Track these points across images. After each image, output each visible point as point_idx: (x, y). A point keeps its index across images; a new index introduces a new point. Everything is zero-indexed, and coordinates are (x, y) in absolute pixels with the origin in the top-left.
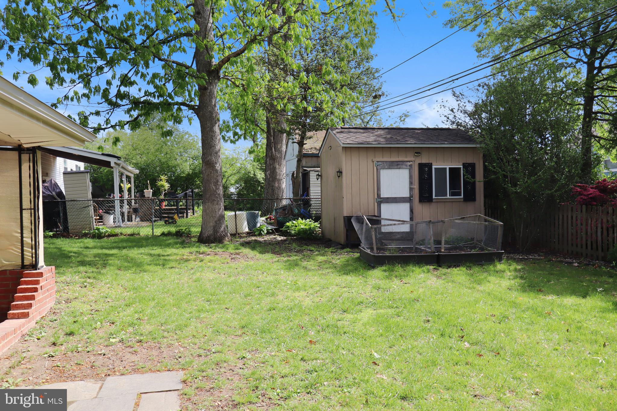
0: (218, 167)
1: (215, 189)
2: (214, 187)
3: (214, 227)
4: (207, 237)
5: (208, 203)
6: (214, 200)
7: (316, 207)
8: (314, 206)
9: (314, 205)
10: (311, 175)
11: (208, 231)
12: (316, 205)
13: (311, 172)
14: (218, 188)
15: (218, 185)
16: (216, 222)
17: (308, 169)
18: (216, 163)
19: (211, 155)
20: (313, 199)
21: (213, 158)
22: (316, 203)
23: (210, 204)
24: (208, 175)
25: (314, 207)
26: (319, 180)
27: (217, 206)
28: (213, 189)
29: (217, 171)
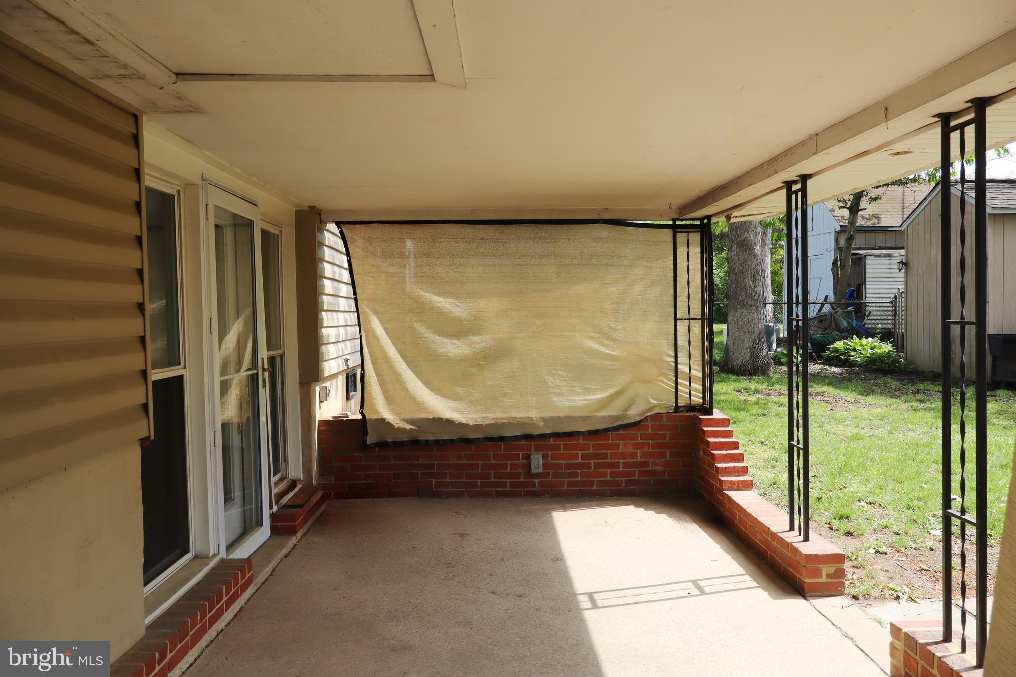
0: (758, 250)
1: (753, 287)
2: (751, 283)
3: (752, 349)
4: (740, 366)
5: (742, 309)
6: (752, 305)
7: (879, 318)
8: (875, 316)
9: (874, 313)
10: (867, 262)
11: (742, 356)
12: (878, 313)
13: (868, 258)
14: (757, 284)
15: (758, 279)
16: (754, 341)
17: (862, 252)
18: (755, 243)
19: (748, 230)
20: (870, 304)
21: (752, 236)
22: (878, 311)
23: (744, 311)
24: (743, 263)
25: (875, 318)
26: (903, 271)
27: (756, 314)
28: (750, 286)
29: (756, 256)
